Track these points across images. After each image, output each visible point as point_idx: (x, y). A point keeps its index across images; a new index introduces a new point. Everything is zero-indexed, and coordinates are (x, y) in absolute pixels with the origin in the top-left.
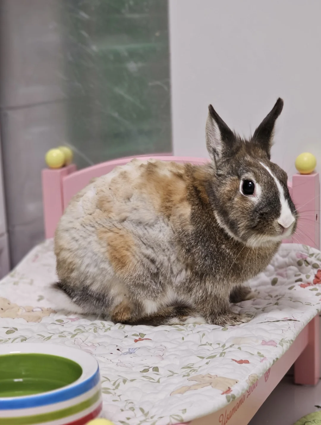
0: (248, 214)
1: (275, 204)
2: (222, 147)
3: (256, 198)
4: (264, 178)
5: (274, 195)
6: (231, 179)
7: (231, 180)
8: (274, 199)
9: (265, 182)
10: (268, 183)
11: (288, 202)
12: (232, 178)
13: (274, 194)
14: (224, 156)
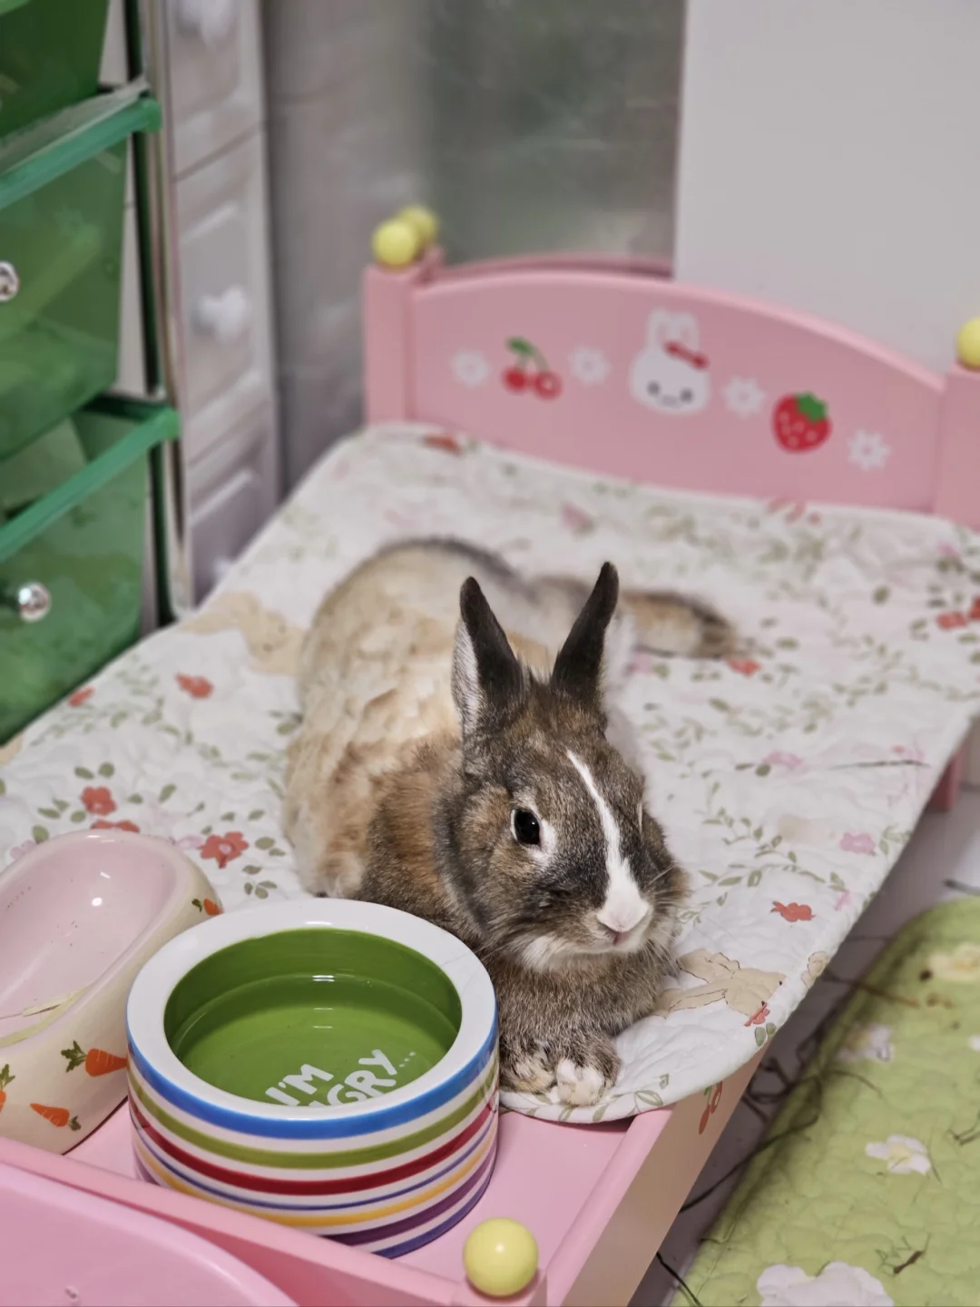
0: (521, 895)
1: (592, 871)
2: (478, 703)
3: (544, 856)
4: (564, 804)
5: (590, 850)
6: (491, 793)
7: (491, 797)
8: (590, 858)
9: (566, 816)
10: (576, 817)
11: (631, 866)
12: (493, 789)
13: (589, 847)
14: (482, 728)
